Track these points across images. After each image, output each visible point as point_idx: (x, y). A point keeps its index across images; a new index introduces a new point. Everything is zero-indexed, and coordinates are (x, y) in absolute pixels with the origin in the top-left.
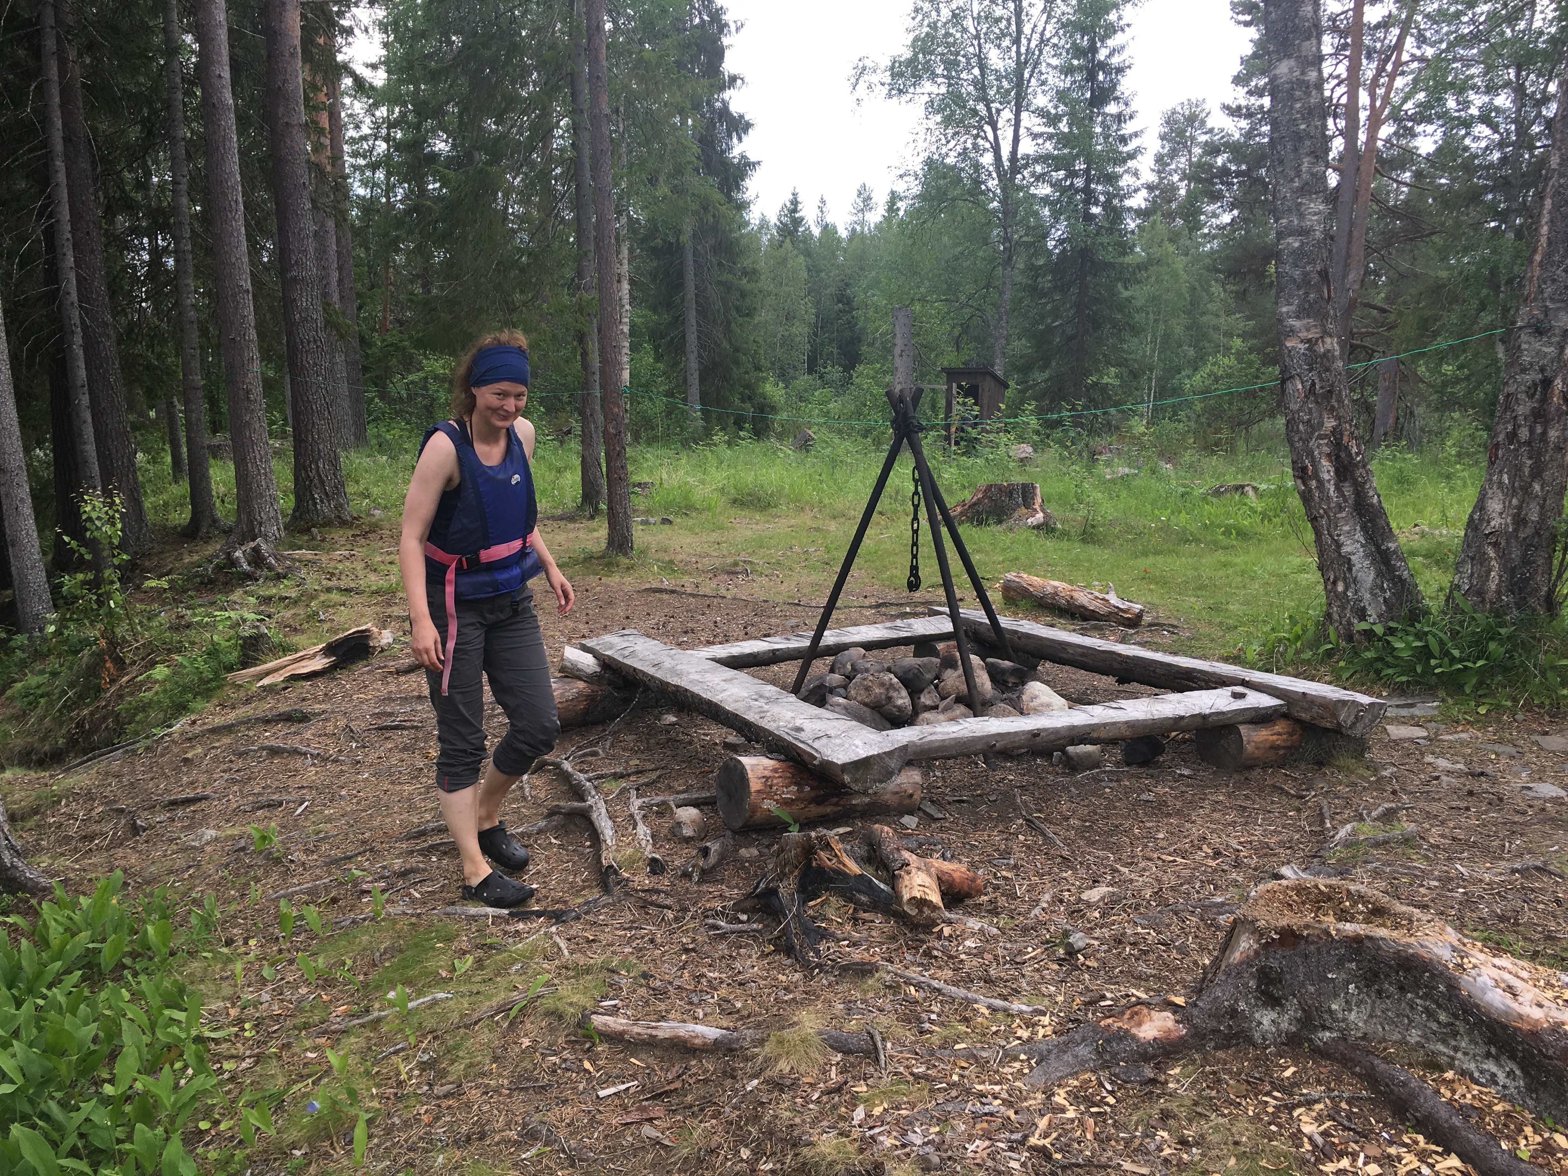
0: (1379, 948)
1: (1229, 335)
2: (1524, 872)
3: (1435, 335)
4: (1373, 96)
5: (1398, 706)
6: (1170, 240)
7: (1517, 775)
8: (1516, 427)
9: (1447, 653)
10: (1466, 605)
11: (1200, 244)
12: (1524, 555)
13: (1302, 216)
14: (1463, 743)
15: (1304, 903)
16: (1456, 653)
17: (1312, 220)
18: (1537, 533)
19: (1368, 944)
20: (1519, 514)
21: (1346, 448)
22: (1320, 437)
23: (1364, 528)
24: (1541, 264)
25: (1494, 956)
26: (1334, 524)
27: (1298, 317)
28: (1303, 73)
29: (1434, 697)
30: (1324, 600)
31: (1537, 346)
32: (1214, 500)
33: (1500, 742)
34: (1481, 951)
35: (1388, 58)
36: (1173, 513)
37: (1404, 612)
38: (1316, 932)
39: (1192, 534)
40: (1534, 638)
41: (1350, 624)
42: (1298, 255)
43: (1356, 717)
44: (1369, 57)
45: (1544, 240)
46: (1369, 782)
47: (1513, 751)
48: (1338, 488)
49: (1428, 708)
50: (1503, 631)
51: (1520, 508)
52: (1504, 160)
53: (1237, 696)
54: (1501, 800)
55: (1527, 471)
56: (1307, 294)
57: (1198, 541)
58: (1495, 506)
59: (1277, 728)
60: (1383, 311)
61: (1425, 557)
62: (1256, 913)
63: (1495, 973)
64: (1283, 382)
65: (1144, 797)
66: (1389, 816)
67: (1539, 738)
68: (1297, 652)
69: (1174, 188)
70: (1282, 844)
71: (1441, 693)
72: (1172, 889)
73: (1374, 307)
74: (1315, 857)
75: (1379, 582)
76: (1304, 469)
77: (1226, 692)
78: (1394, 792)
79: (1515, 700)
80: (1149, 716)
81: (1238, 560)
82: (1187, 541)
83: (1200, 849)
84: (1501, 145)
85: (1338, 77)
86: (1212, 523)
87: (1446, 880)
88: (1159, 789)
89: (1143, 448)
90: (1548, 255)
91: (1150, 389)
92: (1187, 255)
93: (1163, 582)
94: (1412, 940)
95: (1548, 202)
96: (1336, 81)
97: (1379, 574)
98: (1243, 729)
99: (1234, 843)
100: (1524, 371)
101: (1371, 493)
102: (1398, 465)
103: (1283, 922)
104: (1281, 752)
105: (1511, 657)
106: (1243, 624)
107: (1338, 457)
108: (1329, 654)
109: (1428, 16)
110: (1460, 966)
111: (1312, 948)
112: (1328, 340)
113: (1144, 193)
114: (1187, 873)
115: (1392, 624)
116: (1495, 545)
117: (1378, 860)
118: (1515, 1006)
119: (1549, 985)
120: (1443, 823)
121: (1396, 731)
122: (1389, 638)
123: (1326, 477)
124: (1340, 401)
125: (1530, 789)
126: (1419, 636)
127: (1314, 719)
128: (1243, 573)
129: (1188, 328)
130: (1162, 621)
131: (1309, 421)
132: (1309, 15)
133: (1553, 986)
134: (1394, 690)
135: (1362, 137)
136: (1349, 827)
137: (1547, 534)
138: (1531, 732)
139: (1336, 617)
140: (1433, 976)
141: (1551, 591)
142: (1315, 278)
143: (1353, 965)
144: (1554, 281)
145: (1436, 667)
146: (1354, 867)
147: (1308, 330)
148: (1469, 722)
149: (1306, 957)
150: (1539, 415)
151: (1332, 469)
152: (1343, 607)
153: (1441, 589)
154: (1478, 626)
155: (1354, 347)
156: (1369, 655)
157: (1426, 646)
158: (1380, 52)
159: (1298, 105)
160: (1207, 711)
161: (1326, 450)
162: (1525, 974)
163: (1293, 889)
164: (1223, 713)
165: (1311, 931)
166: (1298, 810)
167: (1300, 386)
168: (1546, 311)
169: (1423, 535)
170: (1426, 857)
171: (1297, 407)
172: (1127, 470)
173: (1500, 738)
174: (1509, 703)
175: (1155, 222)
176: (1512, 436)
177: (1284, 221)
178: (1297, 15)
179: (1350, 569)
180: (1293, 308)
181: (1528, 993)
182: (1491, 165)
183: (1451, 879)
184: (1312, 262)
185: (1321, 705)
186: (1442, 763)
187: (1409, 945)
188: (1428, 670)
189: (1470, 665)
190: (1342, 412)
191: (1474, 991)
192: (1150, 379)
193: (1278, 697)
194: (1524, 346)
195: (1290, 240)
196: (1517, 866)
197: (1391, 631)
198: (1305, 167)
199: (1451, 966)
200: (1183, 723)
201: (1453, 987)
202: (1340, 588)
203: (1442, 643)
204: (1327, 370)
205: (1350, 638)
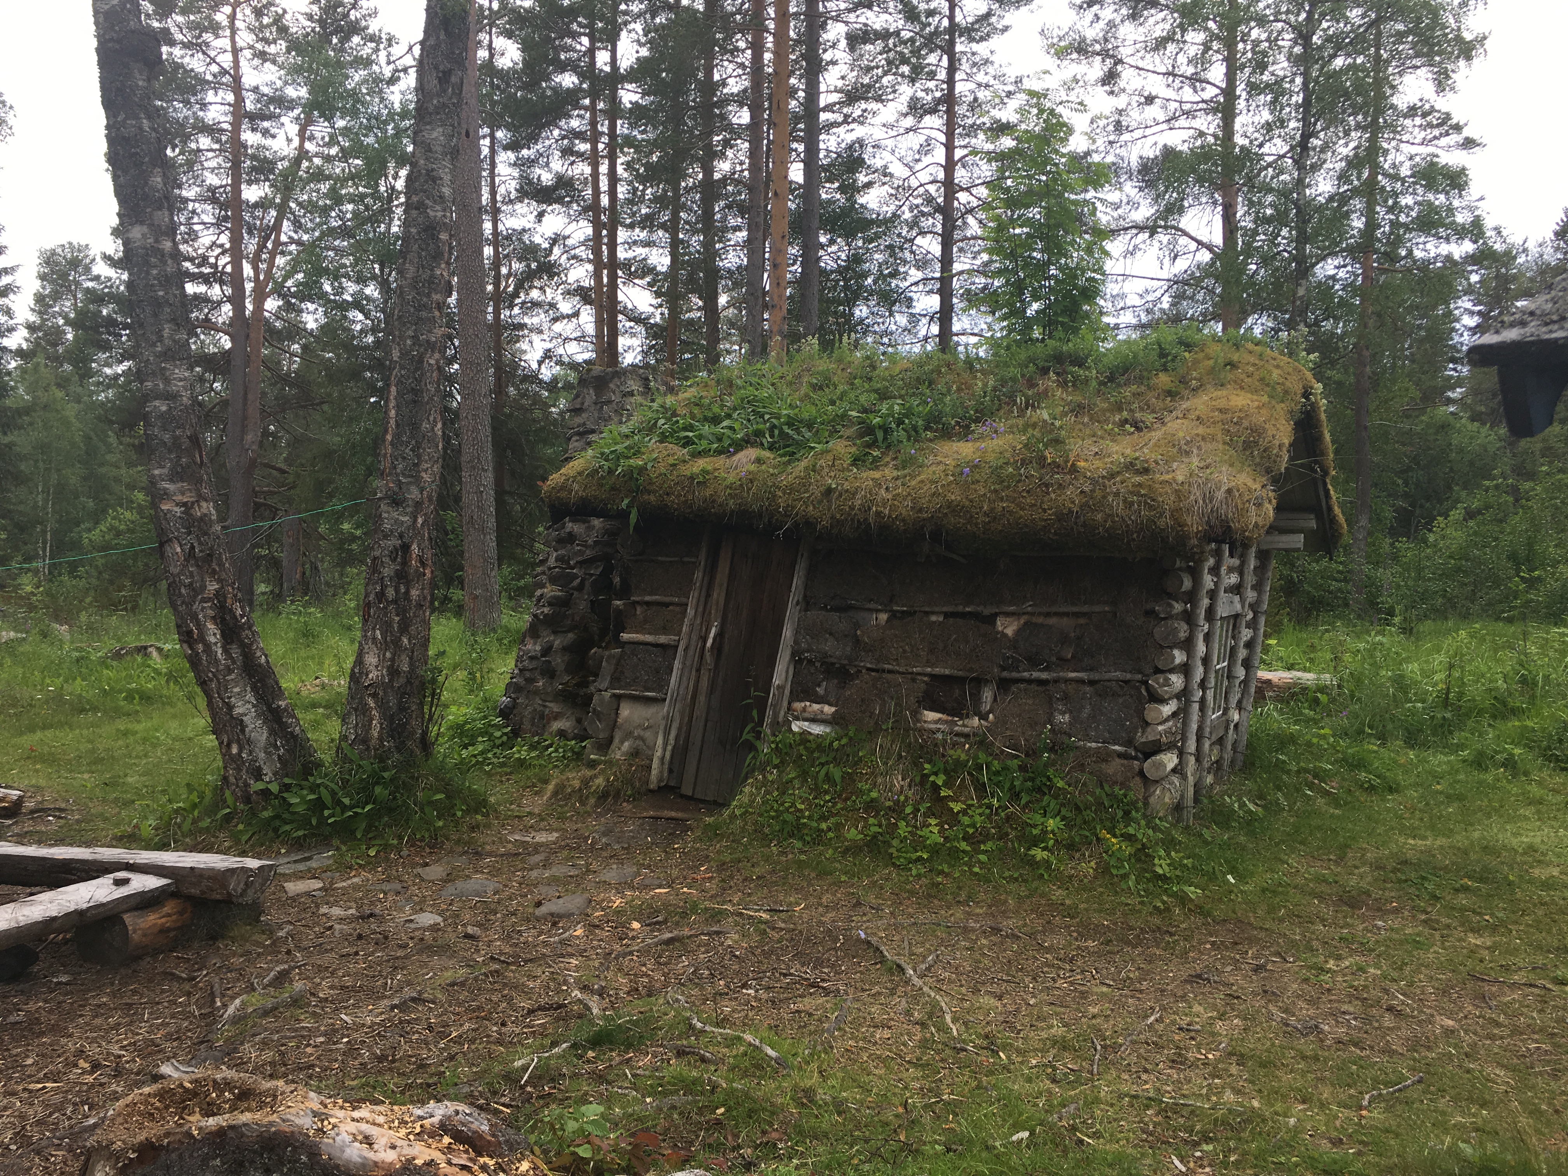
0: (243, 1135)
1: (131, 487)
2: (402, 1007)
3: (331, 496)
4: (256, 269)
5: (295, 862)
6: (59, 385)
7: (401, 910)
8: (384, 587)
9: (339, 803)
10: (354, 753)
11: (93, 392)
12: (400, 703)
13: (167, 381)
14: (356, 888)
15: (167, 1107)
16: (347, 801)
17: (177, 386)
18: (409, 682)
19: (231, 1134)
20: (392, 666)
21: (231, 610)
22: (204, 600)
23: (254, 689)
24: (392, 443)
25: (354, 1109)
26: (224, 687)
27: (171, 481)
28: (157, 241)
29: (328, 846)
30: (221, 764)
31: (395, 515)
32: (114, 663)
33: (388, 880)
34: (342, 1108)
35: (267, 238)
36: (66, 681)
37: (298, 767)
38: (178, 1137)
39: (88, 702)
40: (412, 778)
41: (247, 785)
42: (167, 419)
43: (246, 884)
44: (250, 233)
45: (392, 422)
46: (265, 947)
47: (398, 886)
48: (226, 651)
49: (324, 858)
50: (386, 775)
51: (392, 660)
52: (378, 343)
53: (119, 883)
54: (386, 938)
55: (396, 626)
56: (179, 457)
57: (95, 709)
58: (371, 659)
59: (166, 909)
60: (283, 472)
61: (326, 707)
62: (112, 1136)
63: (352, 1127)
64: (162, 545)
65: (12, 1019)
66: (282, 978)
67: (419, 870)
68: (194, 822)
69: (59, 332)
70: (168, 1037)
71: (336, 842)
72: (39, 1123)
73: (274, 468)
74: (202, 1042)
75: (272, 740)
76: (190, 633)
77: (106, 881)
78: (289, 952)
79: (401, 838)
80: (14, 924)
81: (139, 727)
82: (82, 710)
83: (76, 1065)
84: (374, 330)
85: (222, 246)
86: (112, 689)
87: (332, 1034)
88: (32, 1006)
89: (32, 608)
90: (397, 436)
91: (45, 543)
92: (79, 402)
93: (50, 760)
94: (274, 1117)
95: (393, 389)
96: (220, 250)
97: (272, 732)
98: (128, 918)
99: (116, 1050)
100: (386, 537)
101: (258, 654)
102: (302, 619)
103: (141, 1137)
104: (172, 934)
105: (395, 798)
106: (142, 797)
107: (223, 620)
108: (228, 818)
109: (300, 204)
110: (321, 1130)
111: (174, 1156)
112: (204, 504)
113: (23, 332)
114: (58, 1098)
115: (287, 781)
116: (374, 696)
117: (266, 1030)
118: (371, 1155)
119: (403, 1123)
120: (332, 973)
121: (294, 887)
122: (285, 795)
123: (212, 639)
124: (221, 564)
125: (411, 921)
126: (313, 789)
127: (203, 892)
128: (145, 740)
129: (85, 479)
130: (47, 805)
131: (191, 584)
132: (160, 186)
133: (406, 1123)
134: (292, 845)
135: (249, 306)
136: (237, 1002)
137: (417, 683)
138: (414, 865)
139: (232, 780)
140: (295, 1148)
141: (425, 733)
142: (186, 443)
143: (218, 1162)
144: (404, 458)
145: (330, 817)
146: (242, 1044)
147: (183, 494)
148: (360, 866)
149: (168, 1167)
150: (402, 576)
151: (218, 632)
152: (238, 769)
153: (332, 740)
154: (364, 772)
155: (257, 506)
156: (266, 814)
157: (320, 798)
158: (260, 230)
159: (155, 272)
160: (85, 906)
161: (211, 613)
162: (381, 1119)
163: (155, 1096)
164: (102, 905)
165: (171, 1139)
166: (189, 994)
167: (179, 550)
168: (400, 484)
169: (323, 686)
170: (314, 1014)
171: (177, 570)
172: (12, 634)
173: (389, 876)
174: (395, 842)
175: (38, 364)
176: (381, 596)
177: (149, 384)
178: (146, 183)
179: (243, 731)
180: (166, 471)
181: (382, 1137)
182: (367, 347)
183: (335, 1031)
184: (182, 426)
185: (210, 878)
186: (336, 911)
187: (271, 1124)
188: (322, 821)
189: (359, 810)
190: (224, 576)
191: (333, 1152)
192: (44, 532)
193: (164, 876)
194: (385, 515)
195: (157, 403)
196: (396, 1001)
197: (287, 788)
198: (166, 333)
199: (311, 1133)
200: (56, 925)
201: (314, 1152)
202: (235, 750)
203: (333, 793)
204: (206, 534)
205: (247, 799)
